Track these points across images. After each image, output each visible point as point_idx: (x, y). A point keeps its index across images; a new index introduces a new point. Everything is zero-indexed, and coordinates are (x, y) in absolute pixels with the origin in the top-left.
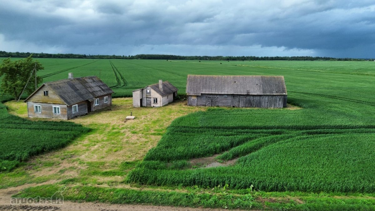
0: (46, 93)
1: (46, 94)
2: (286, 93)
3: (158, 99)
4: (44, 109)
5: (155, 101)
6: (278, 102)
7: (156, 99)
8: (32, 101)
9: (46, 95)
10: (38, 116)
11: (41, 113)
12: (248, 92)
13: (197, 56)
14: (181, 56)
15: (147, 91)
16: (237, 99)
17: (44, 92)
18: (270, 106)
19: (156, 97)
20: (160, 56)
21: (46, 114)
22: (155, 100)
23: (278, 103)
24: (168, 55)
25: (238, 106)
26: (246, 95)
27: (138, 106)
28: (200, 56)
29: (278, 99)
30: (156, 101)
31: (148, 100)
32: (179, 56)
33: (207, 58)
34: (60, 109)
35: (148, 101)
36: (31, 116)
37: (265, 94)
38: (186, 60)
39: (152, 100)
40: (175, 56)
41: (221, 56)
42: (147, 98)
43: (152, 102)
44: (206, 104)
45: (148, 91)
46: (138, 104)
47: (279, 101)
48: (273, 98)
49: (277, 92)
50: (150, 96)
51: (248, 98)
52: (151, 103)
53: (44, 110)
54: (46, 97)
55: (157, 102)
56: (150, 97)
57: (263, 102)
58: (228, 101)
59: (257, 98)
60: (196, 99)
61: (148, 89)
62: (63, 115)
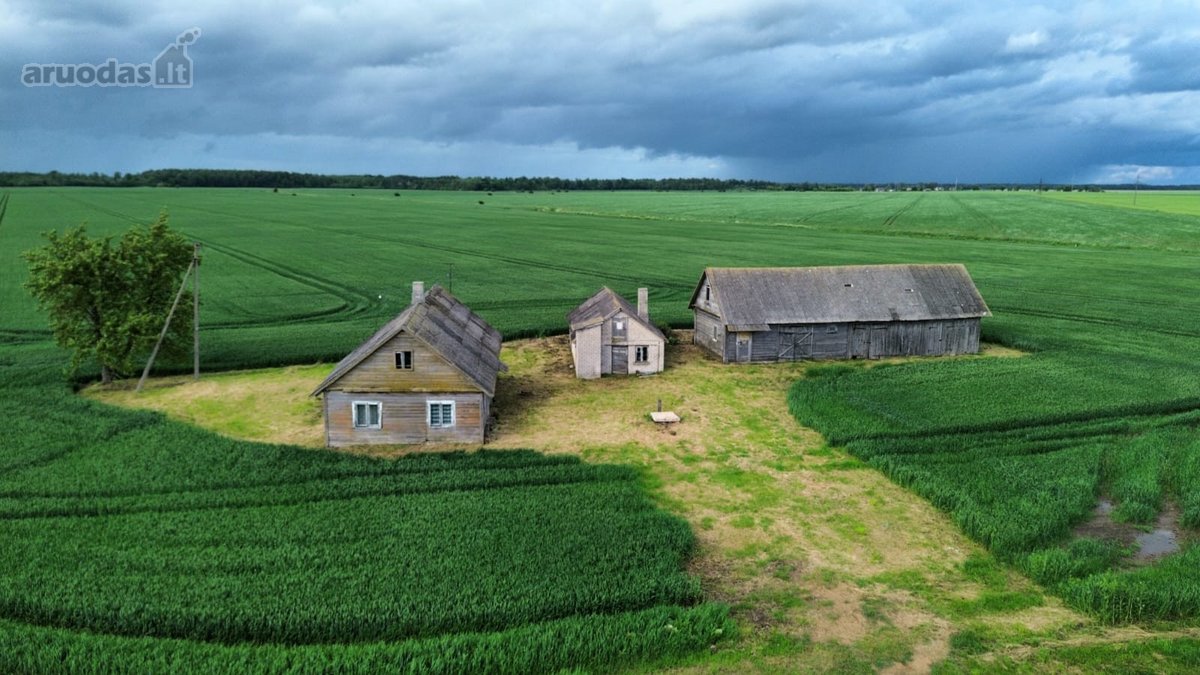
0: (402, 358)
1: (405, 360)
2: (986, 310)
3: (649, 350)
4: (393, 413)
5: (639, 355)
6: (967, 336)
7: (645, 349)
8: (345, 389)
9: (403, 364)
10: (365, 440)
11: (379, 426)
12: (895, 315)
13: (370, 176)
14: (317, 176)
15: (614, 326)
16: (864, 334)
17: (398, 356)
18: (946, 350)
19: (645, 343)
20: (238, 174)
21: (399, 430)
22: (642, 352)
23: (966, 341)
24: (270, 173)
25: (865, 355)
26: (890, 322)
27: (594, 374)
28: (380, 177)
29: (968, 330)
30: (643, 354)
31: (619, 355)
32: (310, 175)
33: (409, 183)
34: (453, 408)
35: (616, 358)
36: (336, 440)
37: (939, 317)
38: (334, 187)
39: (632, 353)
40: (294, 174)
42: (613, 346)
43: (632, 358)
44: (780, 356)
45: (620, 326)
46: (594, 368)
47: (970, 334)
48: (956, 328)
49: (965, 310)
50: (626, 340)
51: (893, 329)
52: (627, 362)
53: (391, 416)
54: (403, 373)
55: (645, 358)
56: (625, 344)
57: (931, 341)
58: (841, 342)
59: (916, 329)
60: (750, 342)
61: (619, 320)
62: (467, 428)
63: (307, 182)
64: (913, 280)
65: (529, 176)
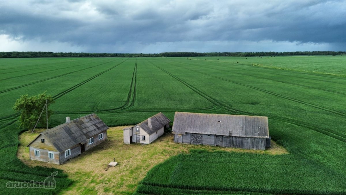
0: (43, 140)
1: (43, 141)
2: (268, 136)
3: (146, 137)
5: (143, 138)
6: (260, 144)
7: (145, 137)
8: (33, 146)
9: (43, 142)
10: (37, 159)
11: (39, 156)
12: (230, 133)
13: (217, 53)
14: (201, 53)
15: (136, 129)
16: (220, 139)
17: (42, 140)
18: (252, 147)
19: (145, 135)
20: (181, 53)
21: (43, 158)
22: (144, 137)
23: (260, 145)
25: (221, 146)
26: (228, 136)
27: (128, 143)
28: (219, 53)
29: (260, 142)
30: (144, 138)
31: (138, 137)
33: (227, 54)
34: (53, 155)
35: (137, 138)
36: (32, 158)
37: (247, 136)
38: (206, 56)
39: (141, 137)
41: (240, 53)
42: (136, 135)
43: (141, 139)
44: (191, 142)
45: (138, 129)
46: (128, 141)
47: (261, 143)
48: (255, 140)
49: (259, 135)
50: (139, 133)
51: (231, 138)
52: (140, 140)
53: (41, 154)
54: (43, 144)
55: (145, 139)
56: (139, 134)
57: (246, 144)
58: (212, 140)
59: (240, 140)
60: (182, 137)
61: (137, 128)
62: (56, 160)
63: (199, 55)
64: (244, 122)
65: (264, 52)
